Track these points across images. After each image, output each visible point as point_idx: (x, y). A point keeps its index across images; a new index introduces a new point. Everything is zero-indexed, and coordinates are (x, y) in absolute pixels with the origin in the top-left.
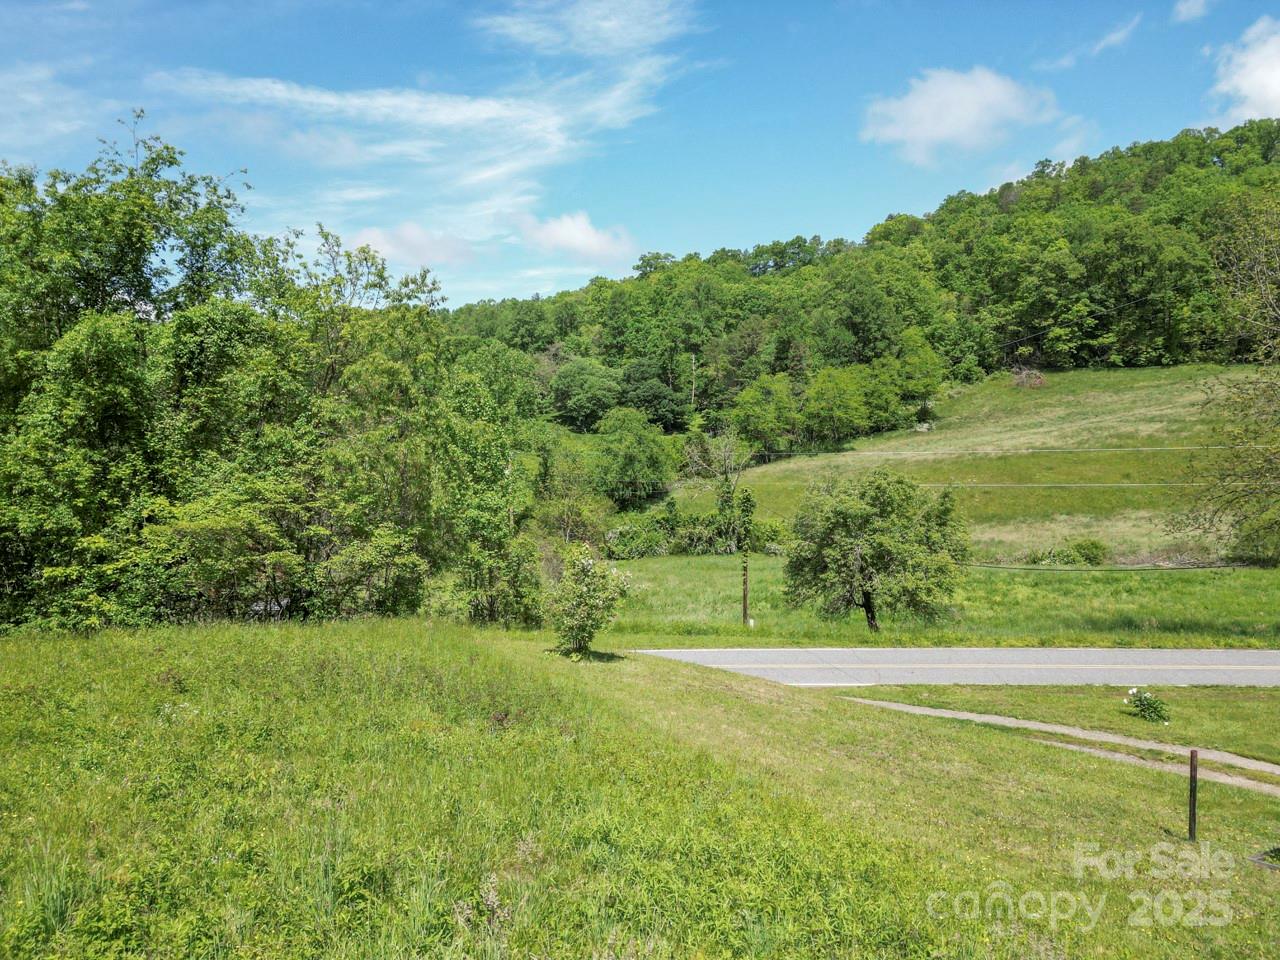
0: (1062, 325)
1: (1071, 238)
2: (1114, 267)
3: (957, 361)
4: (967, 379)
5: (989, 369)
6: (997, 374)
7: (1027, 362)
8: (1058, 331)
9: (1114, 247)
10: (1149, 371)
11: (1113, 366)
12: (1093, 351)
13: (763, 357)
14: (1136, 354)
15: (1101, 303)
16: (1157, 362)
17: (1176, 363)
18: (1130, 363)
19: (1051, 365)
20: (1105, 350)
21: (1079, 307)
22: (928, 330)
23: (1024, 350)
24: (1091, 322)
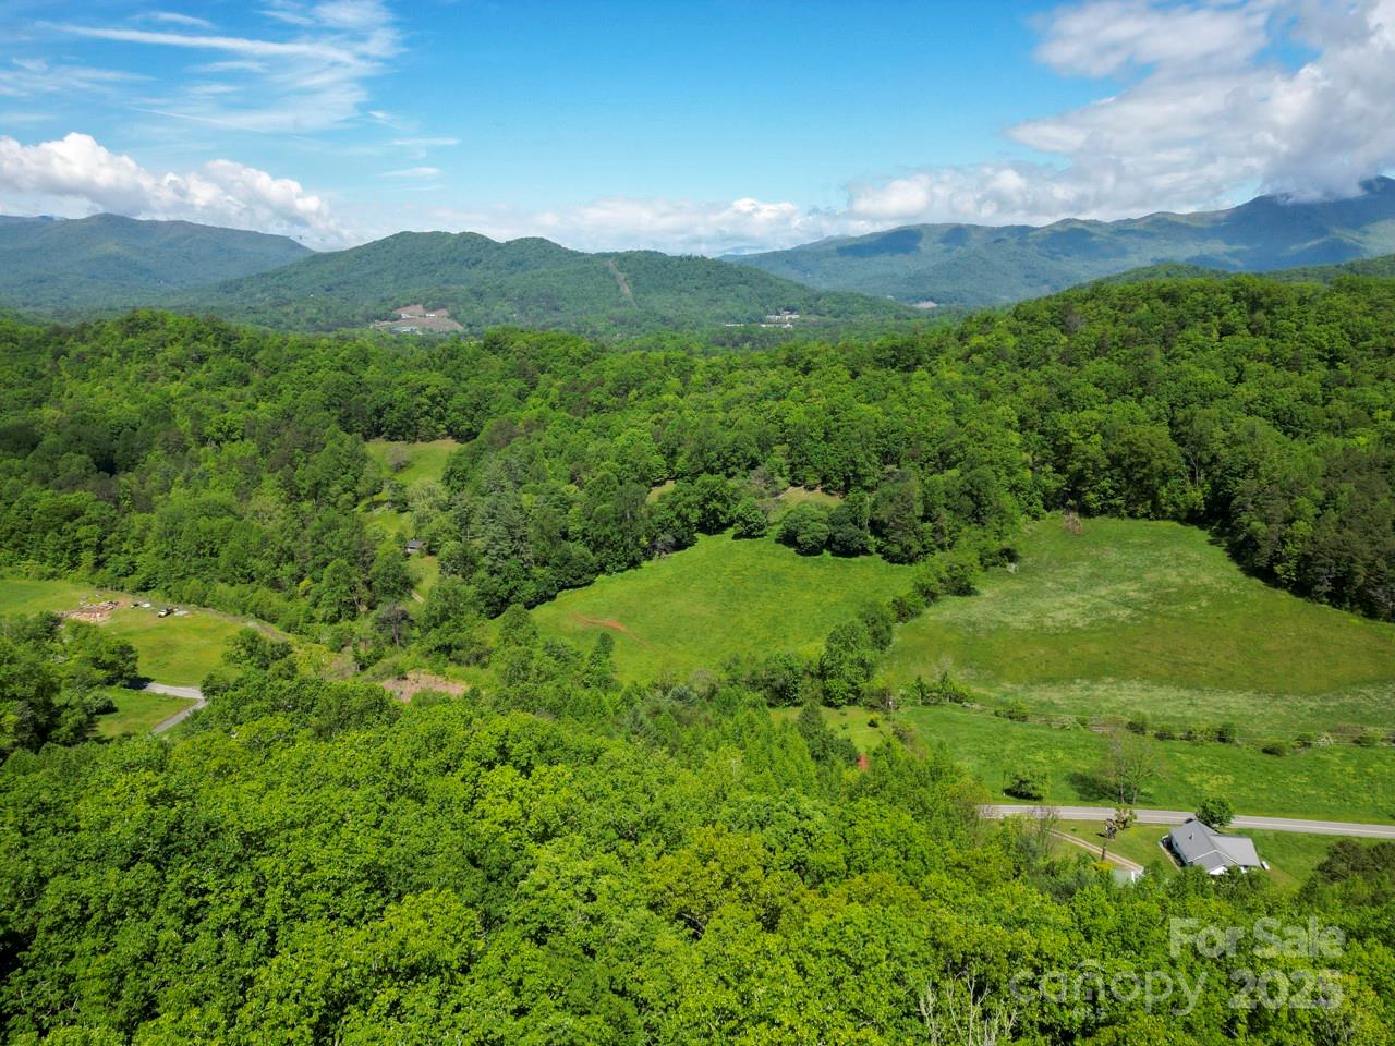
0: (1094, 491)
1: (1104, 435)
2: (1126, 462)
3: (1031, 504)
4: (1036, 517)
5: (1048, 508)
6: (1053, 513)
7: (1072, 508)
8: (1091, 496)
9: (1125, 450)
10: (1142, 522)
11: (1121, 517)
12: (1110, 506)
13: (917, 513)
14: (1135, 511)
15: (1118, 481)
16: (1146, 516)
17: (1157, 519)
18: (1132, 515)
19: (1086, 511)
20: (1118, 507)
21: (1104, 483)
22: (1014, 480)
23: (1071, 502)
24: (1111, 492)
